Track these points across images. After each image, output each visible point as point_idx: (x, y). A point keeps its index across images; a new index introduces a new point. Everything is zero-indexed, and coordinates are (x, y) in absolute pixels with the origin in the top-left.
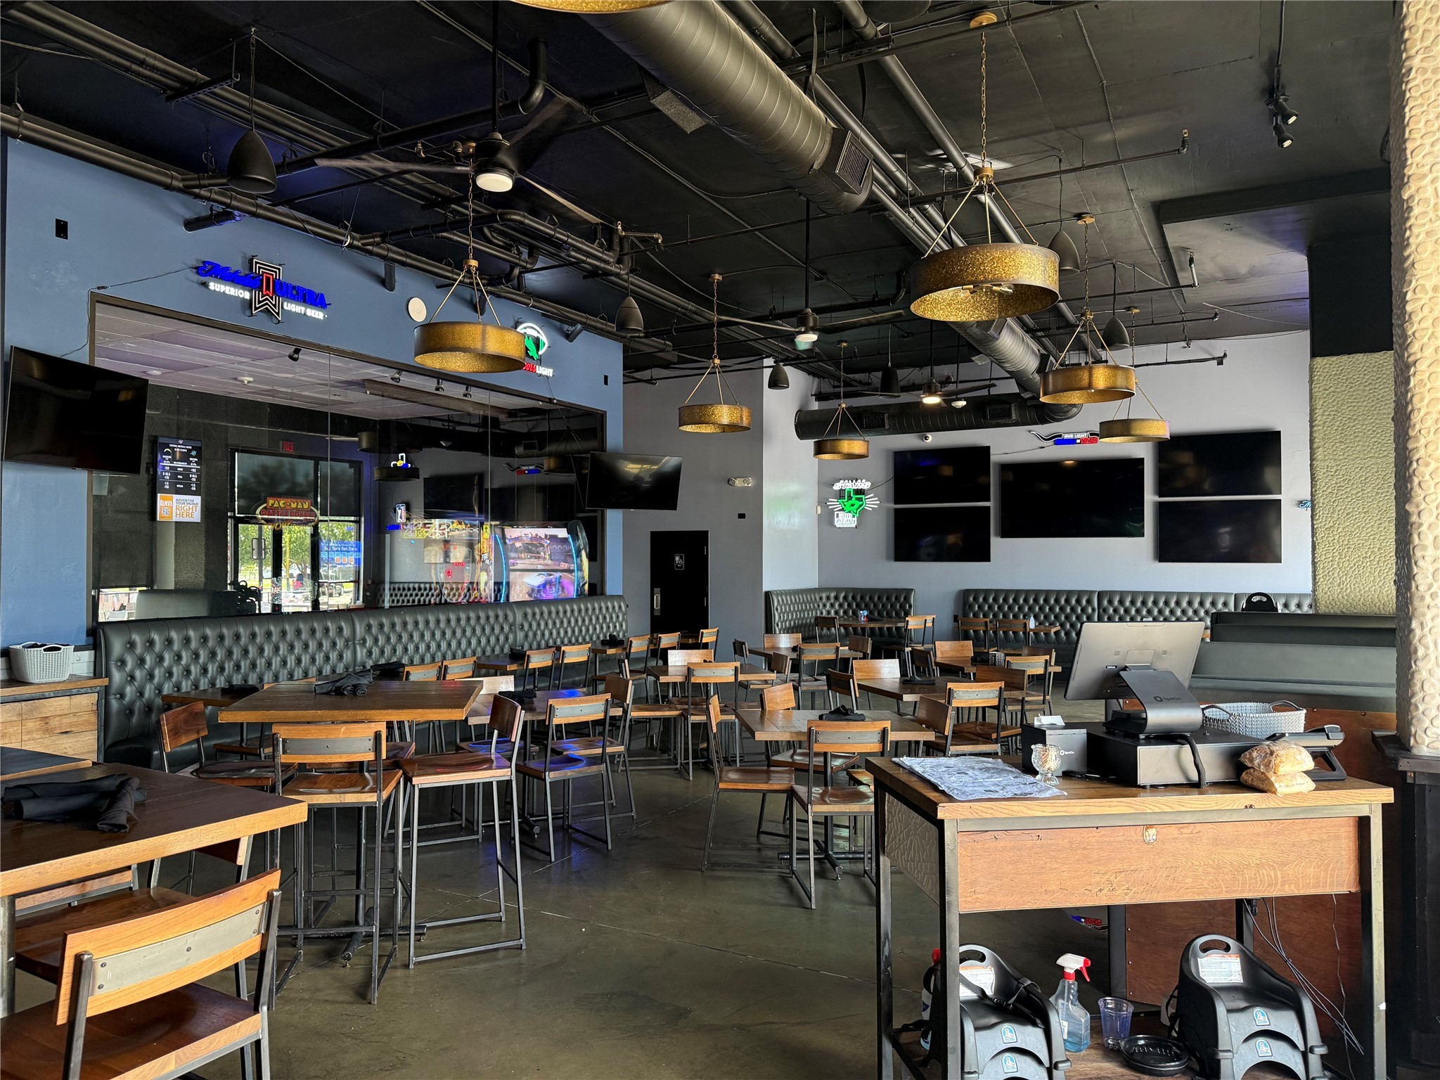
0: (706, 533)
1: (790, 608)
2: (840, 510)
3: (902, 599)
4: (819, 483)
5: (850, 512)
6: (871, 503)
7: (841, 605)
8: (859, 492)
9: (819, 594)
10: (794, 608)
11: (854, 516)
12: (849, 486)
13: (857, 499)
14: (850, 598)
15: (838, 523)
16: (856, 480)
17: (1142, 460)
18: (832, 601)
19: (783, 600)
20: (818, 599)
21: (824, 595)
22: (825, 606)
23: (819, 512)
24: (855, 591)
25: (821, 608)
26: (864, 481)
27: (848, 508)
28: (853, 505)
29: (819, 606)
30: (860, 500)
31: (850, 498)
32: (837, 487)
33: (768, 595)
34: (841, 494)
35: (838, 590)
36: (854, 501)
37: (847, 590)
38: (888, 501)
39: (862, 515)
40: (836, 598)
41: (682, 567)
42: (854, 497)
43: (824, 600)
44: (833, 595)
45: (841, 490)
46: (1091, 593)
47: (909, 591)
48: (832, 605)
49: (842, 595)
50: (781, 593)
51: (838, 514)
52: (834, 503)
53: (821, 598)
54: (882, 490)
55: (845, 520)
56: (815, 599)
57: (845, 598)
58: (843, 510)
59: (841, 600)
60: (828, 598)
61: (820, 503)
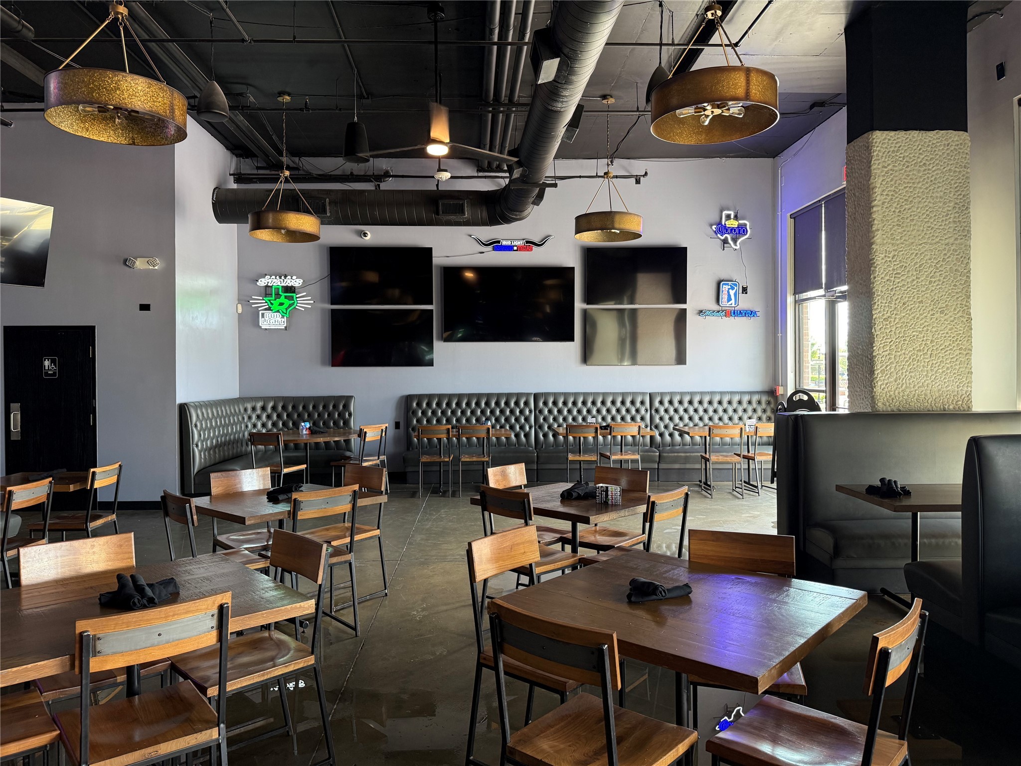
0: (93, 328)
1: (211, 423)
2: (266, 309)
3: (341, 407)
4: (240, 278)
5: (278, 311)
6: (303, 302)
7: (269, 417)
8: (289, 289)
9: (243, 405)
10: (216, 422)
11: (283, 317)
12: (277, 283)
13: (286, 297)
14: (280, 408)
15: (264, 324)
16: (286, 277)
17: (573, 268)
18: (259, 412)
19: (203, 414)
20: (242, 410)
21: (249, 406)
22: (250, 418)
23: (240, 311)
24: (286, 400)
25: (246, 420)
26: (294, 277)
27: (275, 307)
28: (281, 304)
29: (243, 418)
30: (291, 298)
31: (278, 296)
32: (262, 282)
33: (183, 409)
34: (267, 291)
35: (266, 400)
36: (282, 299)
37: (276, 399)
38: (323, 301)
39: (292, 315)
40: (263, 408)
41: (54, 374)
42: (284, 295)
43: (249, 411)
44: (259, 405)
45: (267, 286)
46: (528, 395)
47: (347, 399)
48: (259, 417)
49: (271, 405)
50: (200, 405)
51: (263, 314)
52: (259, 302)
53: (246, 410)
54: (316, 289)
55: (273, 321)
56: (240, 411)
57: (274, 408)
58: (269, 309)
59: (269, 410)
60: (254, 409)
61: (240, 301)
